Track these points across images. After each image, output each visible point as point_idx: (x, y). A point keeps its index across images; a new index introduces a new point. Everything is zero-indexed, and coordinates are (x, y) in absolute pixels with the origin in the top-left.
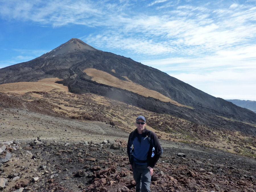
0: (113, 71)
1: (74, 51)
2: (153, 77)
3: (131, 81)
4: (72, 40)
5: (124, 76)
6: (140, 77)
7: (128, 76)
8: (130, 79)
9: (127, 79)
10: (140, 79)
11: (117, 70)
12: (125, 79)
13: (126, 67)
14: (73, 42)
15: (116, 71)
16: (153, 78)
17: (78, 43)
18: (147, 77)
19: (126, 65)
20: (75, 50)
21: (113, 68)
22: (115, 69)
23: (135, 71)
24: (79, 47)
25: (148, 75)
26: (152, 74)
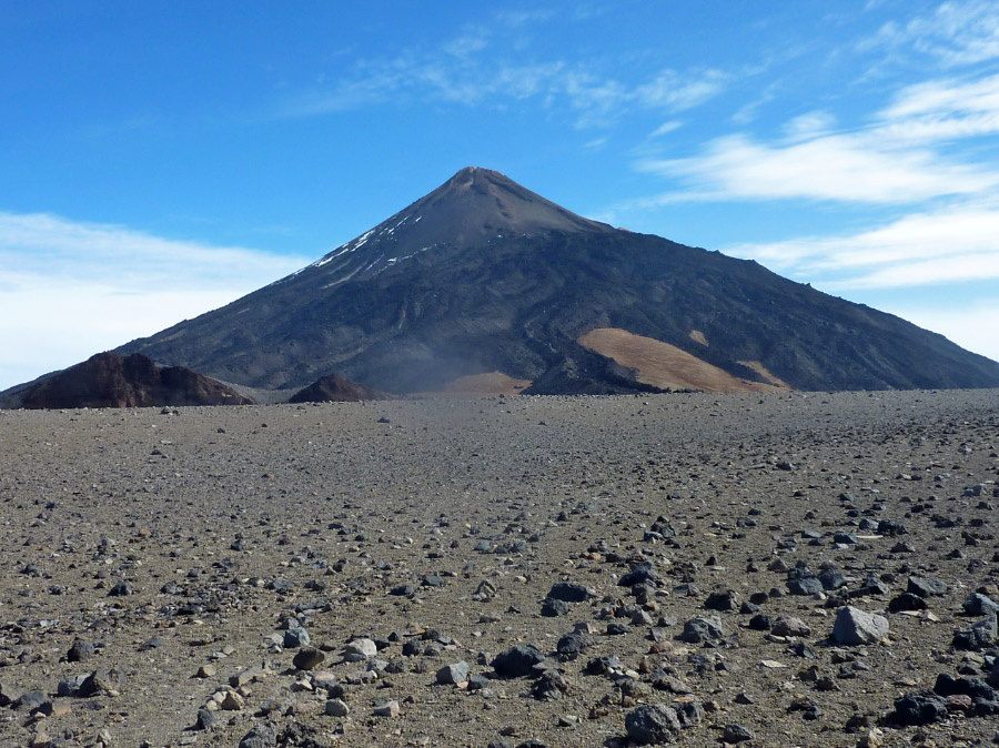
0: (697, 336)
1: (484, 231)
2: (879, 365)
3: (779, 382)
4: (464, 175)
5: (748, 359)
6: (820, 364)
7: (763, 360)
8: (775, 371)
9: (764, 372)
10: (819, 375)
11: (711, 333)
12: (752, 376)
13: (750, 317)
14: (472, 186)
15: (708, 337)
16: (876, 368)
17: (494, 190)
18: (849, 364)
19: (747, 310)
20: (487, 227)
21: (697, 325)
22: (703, 331)
23: (792, 334)
24: (505, 215)
25: (853, 355)
26: (873, 350)
